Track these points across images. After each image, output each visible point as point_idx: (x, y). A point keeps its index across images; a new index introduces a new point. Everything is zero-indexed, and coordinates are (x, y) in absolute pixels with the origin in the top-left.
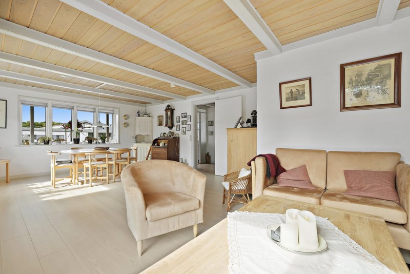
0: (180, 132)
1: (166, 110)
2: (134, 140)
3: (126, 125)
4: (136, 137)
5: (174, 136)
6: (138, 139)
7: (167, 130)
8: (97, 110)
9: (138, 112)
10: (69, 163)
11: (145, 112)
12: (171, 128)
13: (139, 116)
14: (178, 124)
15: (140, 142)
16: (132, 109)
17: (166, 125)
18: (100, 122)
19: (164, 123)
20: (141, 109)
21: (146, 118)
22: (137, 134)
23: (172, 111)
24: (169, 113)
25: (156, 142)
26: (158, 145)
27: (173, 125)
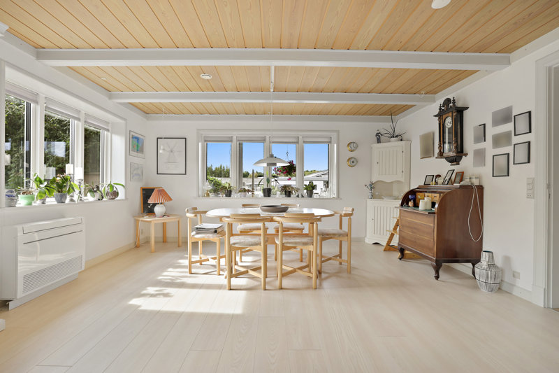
0: (486, 170)
1: (441, 115)
2: (368, 191)
3: (353, 162)
4: (372, 186)
5: (466, 182)
6: (375, 190)
7: (442, 167)
8: (301, 140)
9: (377, 135)
10: (212, 233)
11: (392, 132)
12: (455, 160)
13: (379, 141)
14: (481, 145)
15: (380, 197)
16: (363, 129)
17: (441, 154)
18: (272, 156)
19: (437, 151)
20: (384, 125)
21: (394, 143)
22: (374, 180)
23: (460, 112)
24: (449, 123)
25: (410, 198)
26: (416, 205)
27: (460, 152)
